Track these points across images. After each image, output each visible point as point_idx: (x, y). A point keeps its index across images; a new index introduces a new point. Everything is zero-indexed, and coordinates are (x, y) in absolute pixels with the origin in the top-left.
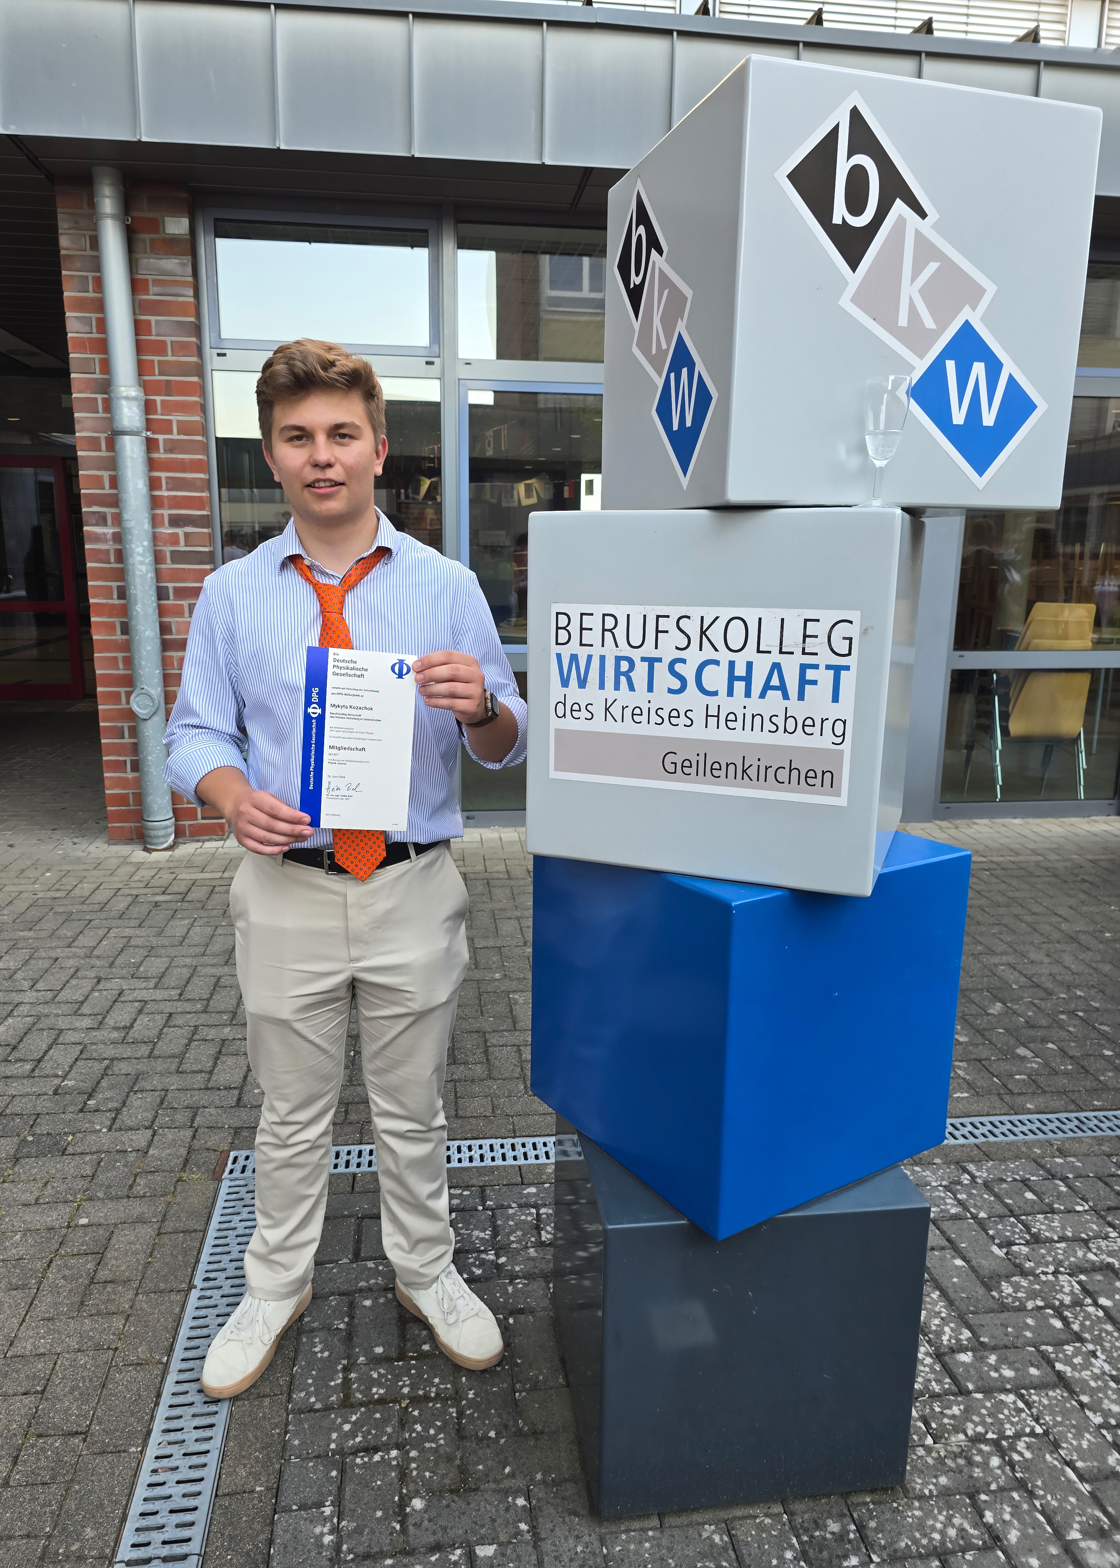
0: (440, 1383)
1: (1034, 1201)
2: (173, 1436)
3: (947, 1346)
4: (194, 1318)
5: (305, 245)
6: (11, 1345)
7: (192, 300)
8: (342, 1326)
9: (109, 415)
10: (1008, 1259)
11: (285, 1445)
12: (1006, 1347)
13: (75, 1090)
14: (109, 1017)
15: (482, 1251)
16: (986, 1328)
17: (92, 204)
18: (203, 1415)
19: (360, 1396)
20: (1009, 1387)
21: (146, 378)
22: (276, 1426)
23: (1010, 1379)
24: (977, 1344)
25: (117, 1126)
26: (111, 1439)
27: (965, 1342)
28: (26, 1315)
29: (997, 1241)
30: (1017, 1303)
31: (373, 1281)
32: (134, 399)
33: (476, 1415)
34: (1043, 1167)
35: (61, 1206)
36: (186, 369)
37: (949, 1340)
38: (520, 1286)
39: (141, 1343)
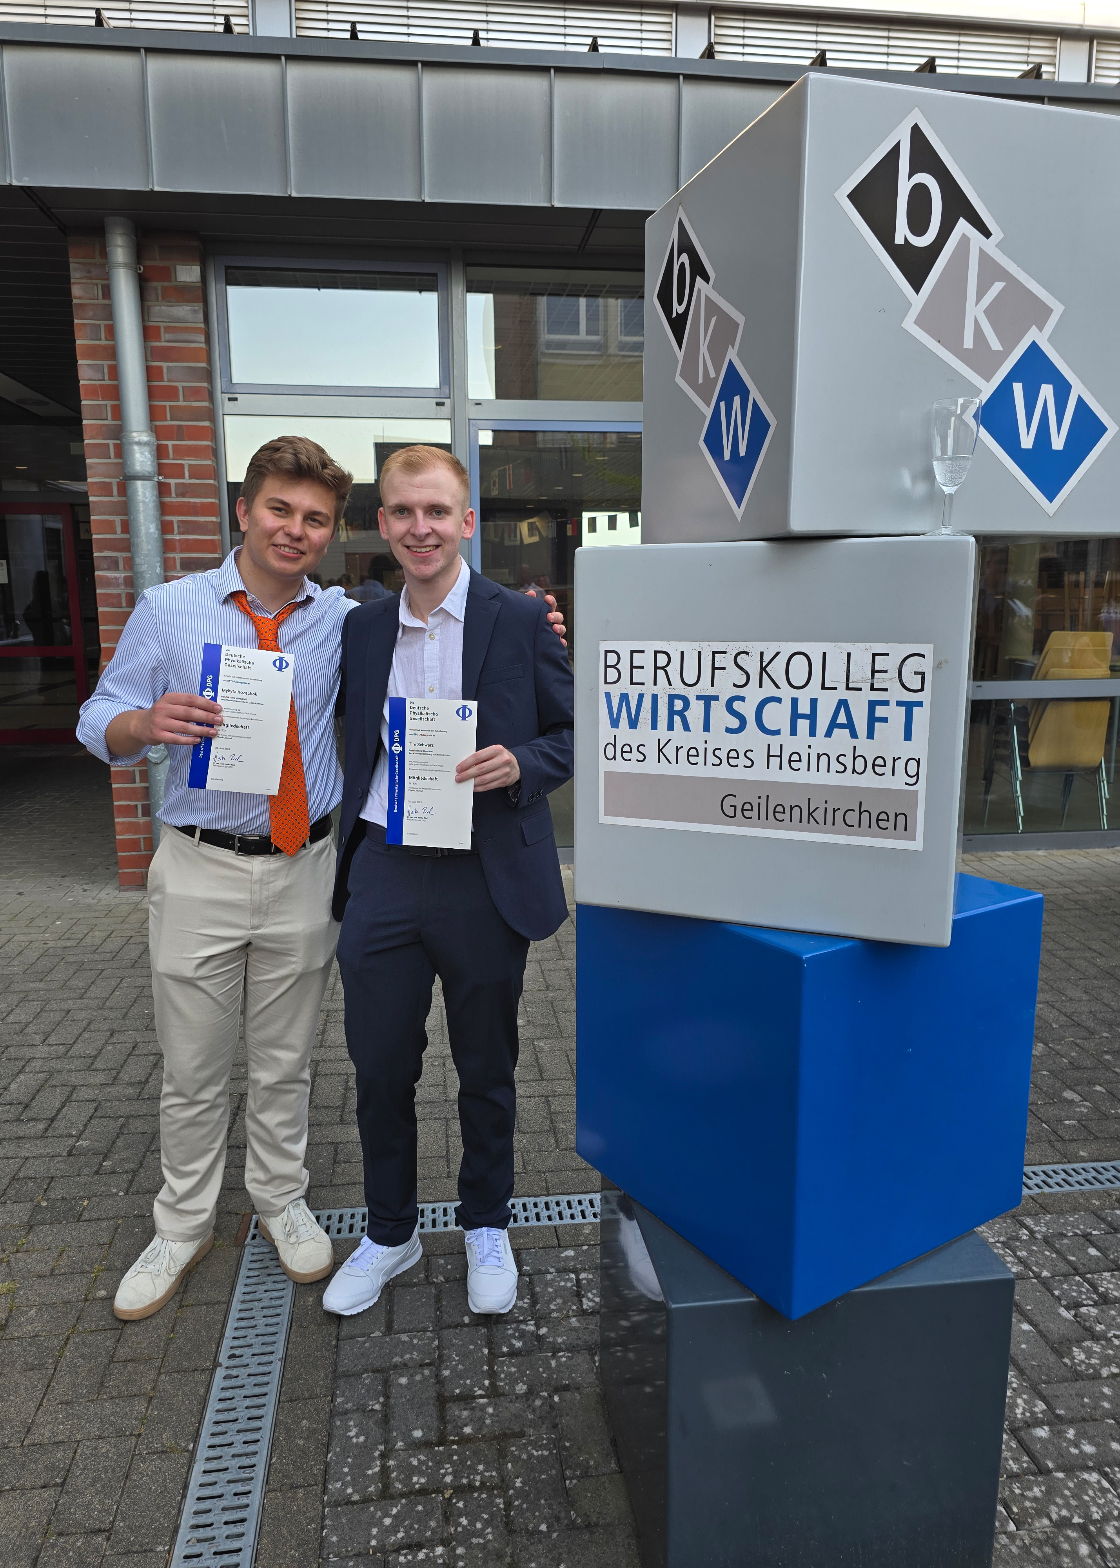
0: (485, 1471)
1: (1098, 1258)
2: (202, 1533)
3: (1022, 1420)
4: (220, 1400)
5: (314, 291)
6: (28, 1432)
7: (203, 346)
8: (377, 1407)
9: (121, 461)
10: (1078, 1322)
11: (322, 1540)
12: (1084, 1420)
13: (90, 1151)
14: (123, 1072)
15: (521, 1322)
16: (1061, 1399)
17: (104, 254)
18: (233, 1508)
19: (400, 1487)
20: (1091, 1464)
21: (158, 423)
22: (312, 1521)
23: (1092, 1455)
24: (1052, 1416)
25: (133, 1189)
26: (136, 1537)
27: (1040, 1415)
28: (43, 1398)
29: (1064, 1302)
30: (1092, 1371)
31: (407, 1356)
32: (146, 444)
33: (525, 1506)
34: (1104, 1220)
35: (78, 1278)
36: (197, 415)
37: (1023, 1414)
38: (564, 1359)
39: (165, 1429)
